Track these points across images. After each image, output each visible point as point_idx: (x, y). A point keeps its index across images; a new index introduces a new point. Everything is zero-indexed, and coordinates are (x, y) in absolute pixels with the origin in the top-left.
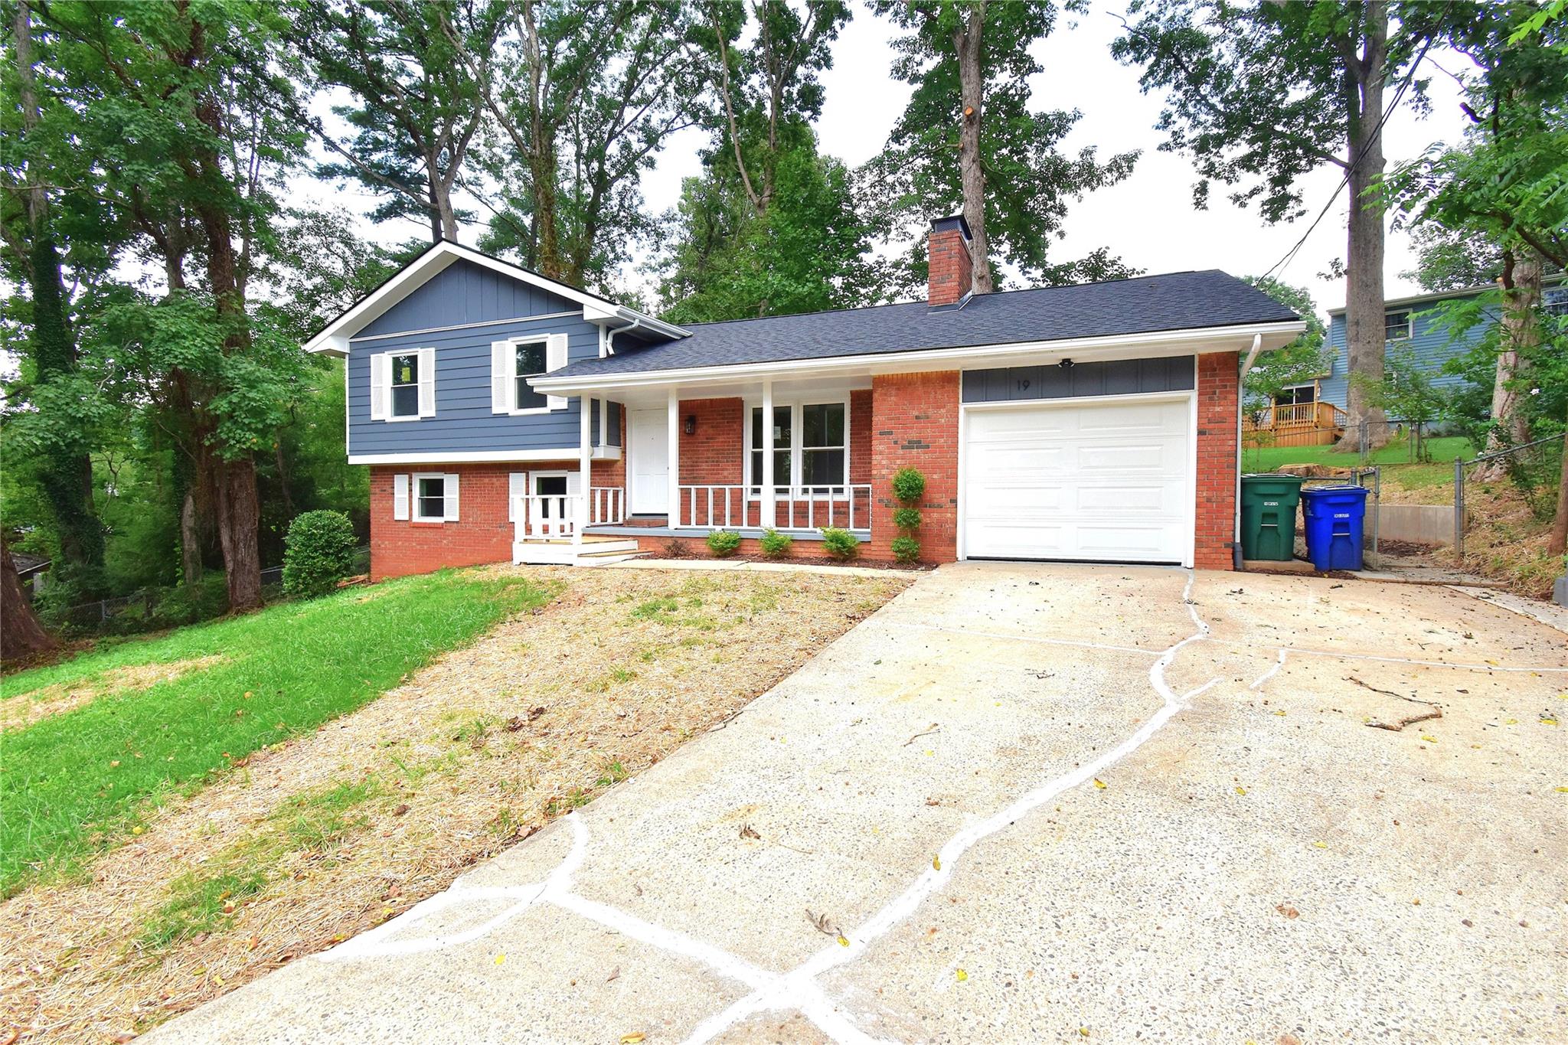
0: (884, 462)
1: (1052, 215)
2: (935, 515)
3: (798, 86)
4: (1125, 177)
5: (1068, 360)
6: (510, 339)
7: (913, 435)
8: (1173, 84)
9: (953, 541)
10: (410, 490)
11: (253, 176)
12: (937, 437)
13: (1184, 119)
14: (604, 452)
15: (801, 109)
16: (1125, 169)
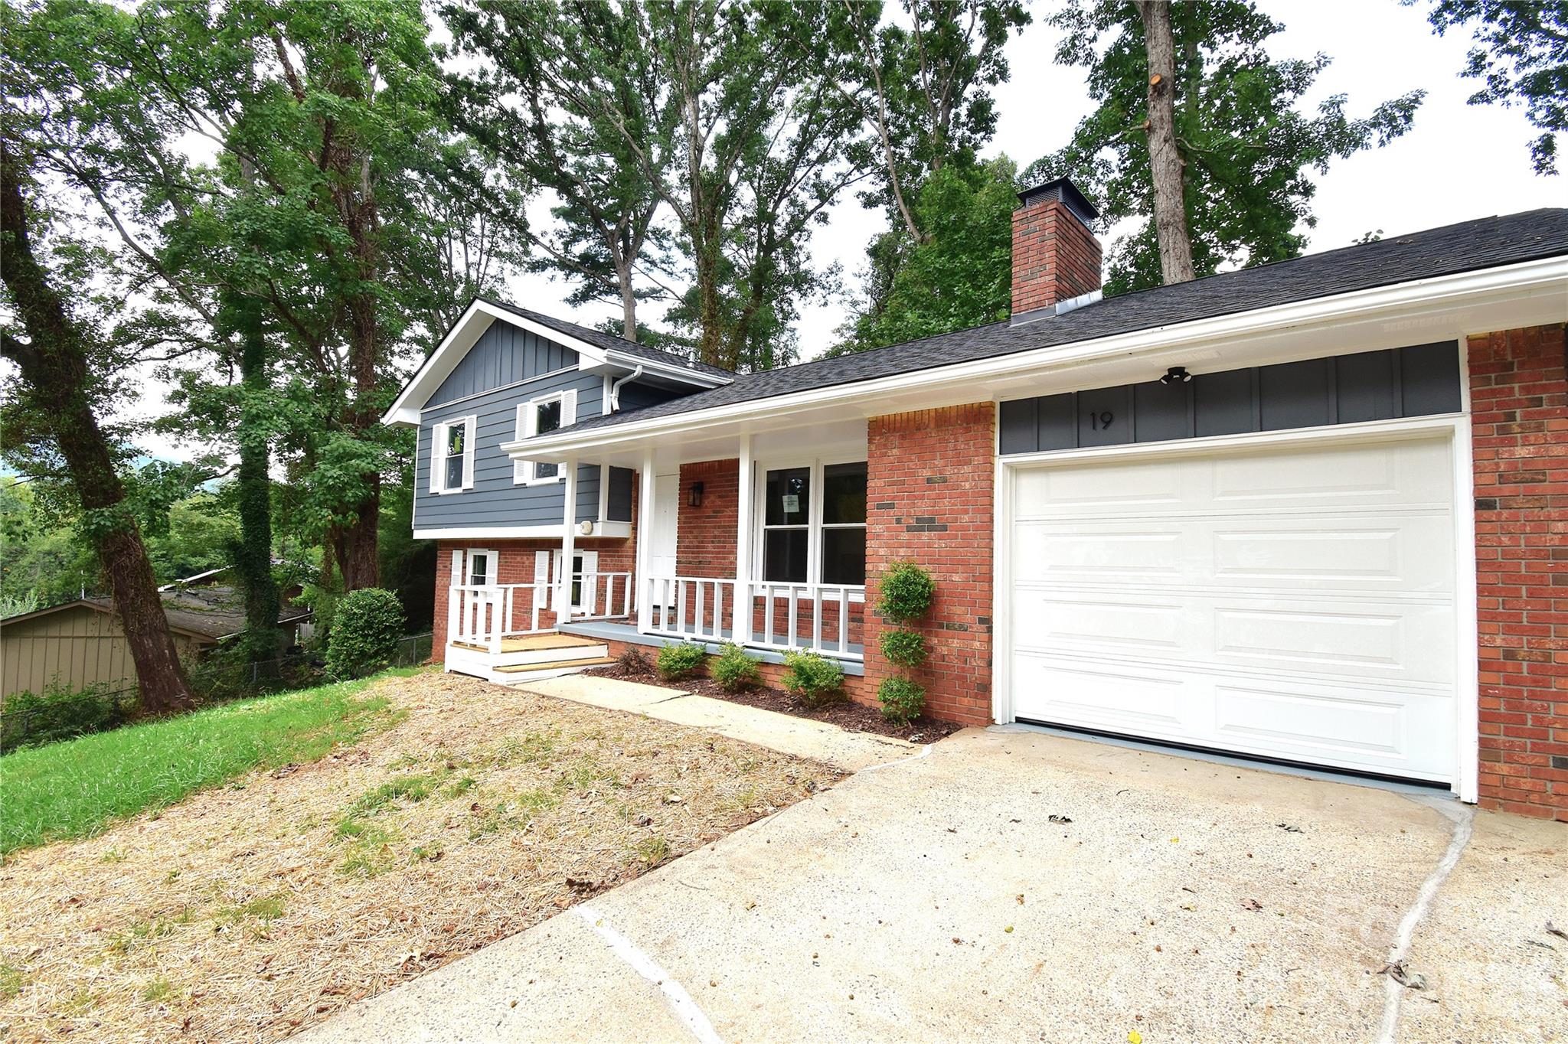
0: (882, 552)
1: (1292, 198)
2: (956, 643)
3: (965, 105)
4: (1401, 133)
5: (1180, 371)
6: (532, 400)
7: (923, 508)
8: (1483, 15)
9: (984, 689)
10: (464, 567)
11: (481, 276)
12: (959, 512)
13: (1506, 57)
14: (602, 529)
15: (974, 131)
16: (1401, 121)
